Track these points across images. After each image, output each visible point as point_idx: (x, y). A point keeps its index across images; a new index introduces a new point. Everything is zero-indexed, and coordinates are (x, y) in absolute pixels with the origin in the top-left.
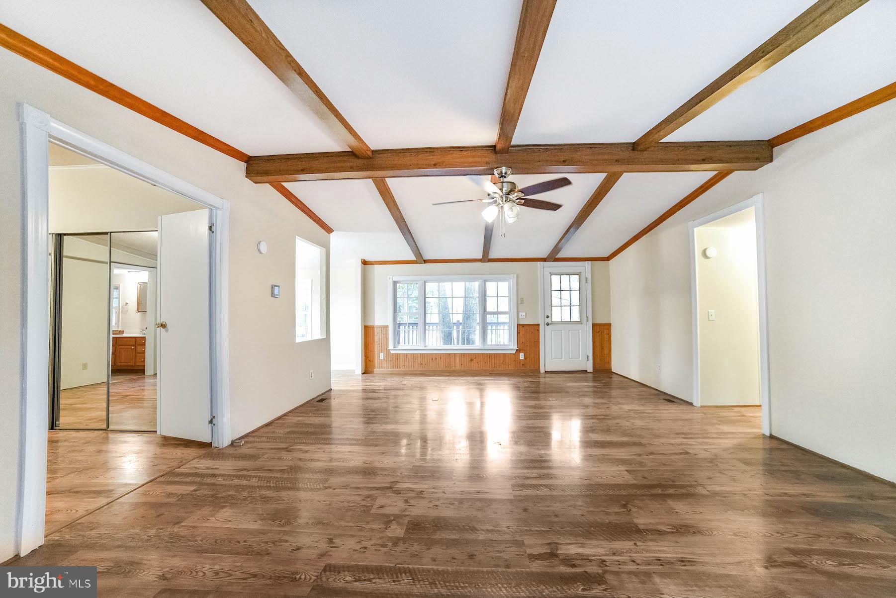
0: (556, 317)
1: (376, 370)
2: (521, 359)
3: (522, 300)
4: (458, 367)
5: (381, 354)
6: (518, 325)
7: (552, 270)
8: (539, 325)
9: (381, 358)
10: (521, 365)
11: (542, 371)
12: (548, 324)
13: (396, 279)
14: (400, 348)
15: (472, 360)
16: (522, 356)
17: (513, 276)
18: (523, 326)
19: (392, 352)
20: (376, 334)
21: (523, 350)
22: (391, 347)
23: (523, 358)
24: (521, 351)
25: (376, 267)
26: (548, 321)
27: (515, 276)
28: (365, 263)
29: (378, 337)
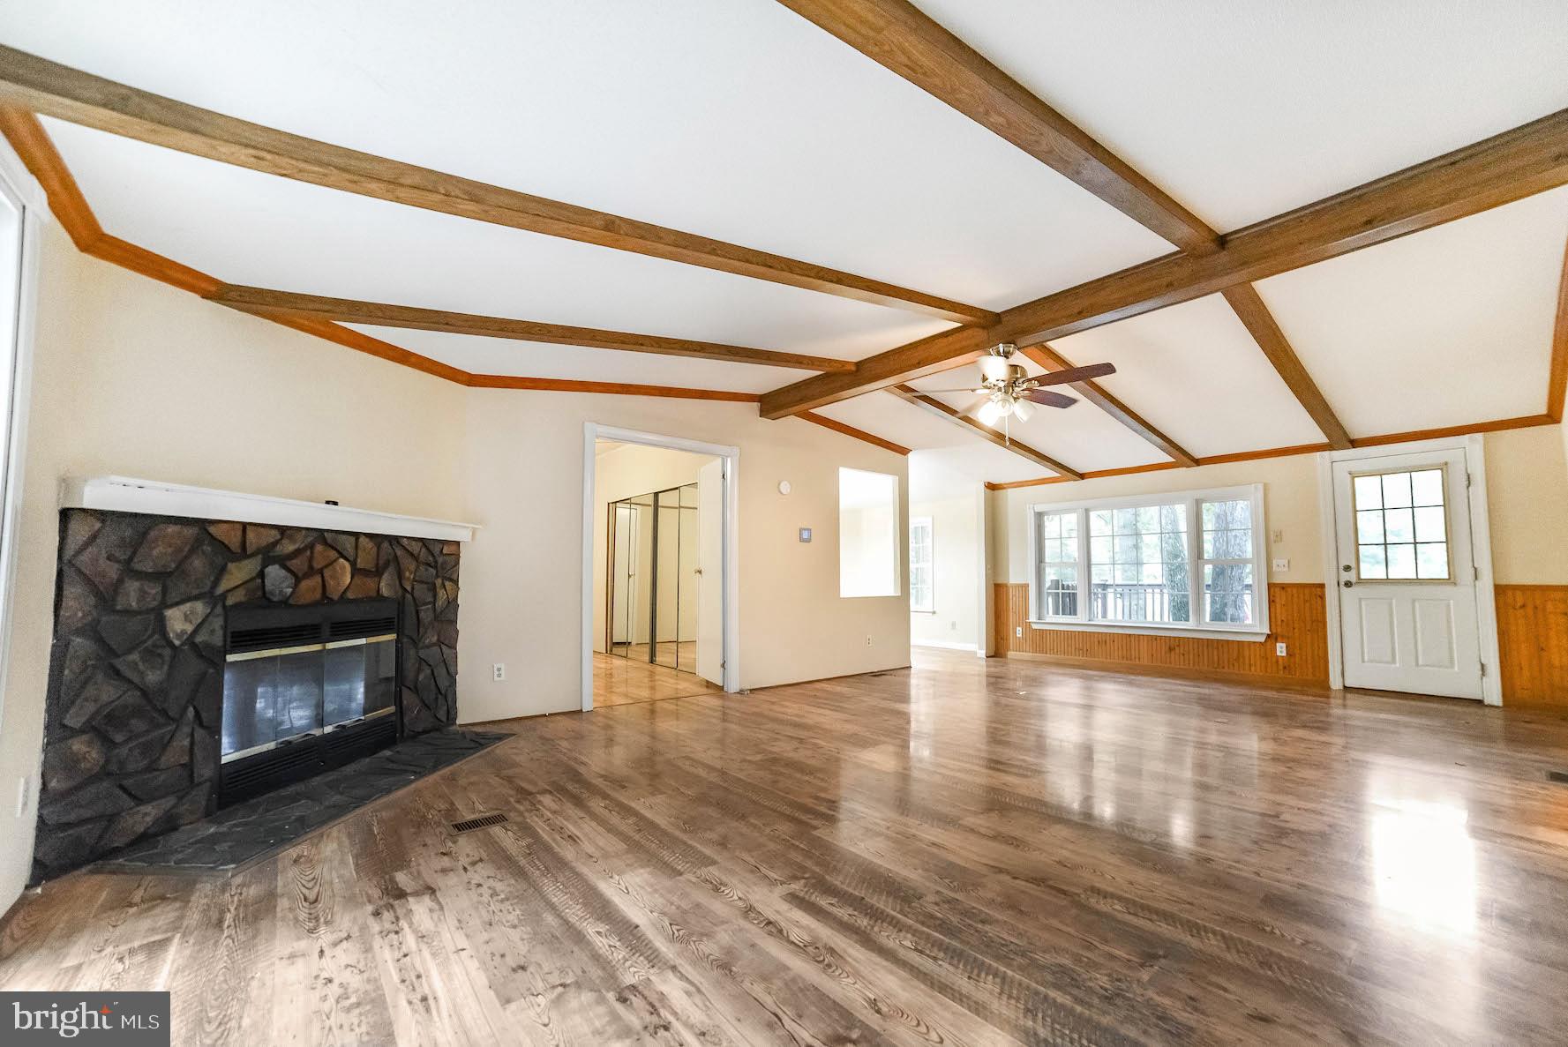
0: (1371, 569)
1: (1011, 654)
2: (1278, 654)
3: (1279, 536)
4: (1145, 661)
5: (1018, 628)
6: (1270, 586)
7: (1355, 466)
8: (1322, 586)
9: (1018, 635)
10: (1281, 667)
11: (1335, 683)
12: (1348, 584)
13: (1039, 508)
14: (1048, 620)
15: (1171, 649)
16: (1281, 649)
17: (1256, 488)
18: (1283, 587)
19: (1035, 626)
20: (1011, 597)
21: (1283, 637)
22: (1033, 618)
23: (1284, 654)
24: (1279, 639)
25: (1010, 491)
26: (1351, 576)
27: (1261, 487)
28: (992, 487)
29: (1013, 601)
